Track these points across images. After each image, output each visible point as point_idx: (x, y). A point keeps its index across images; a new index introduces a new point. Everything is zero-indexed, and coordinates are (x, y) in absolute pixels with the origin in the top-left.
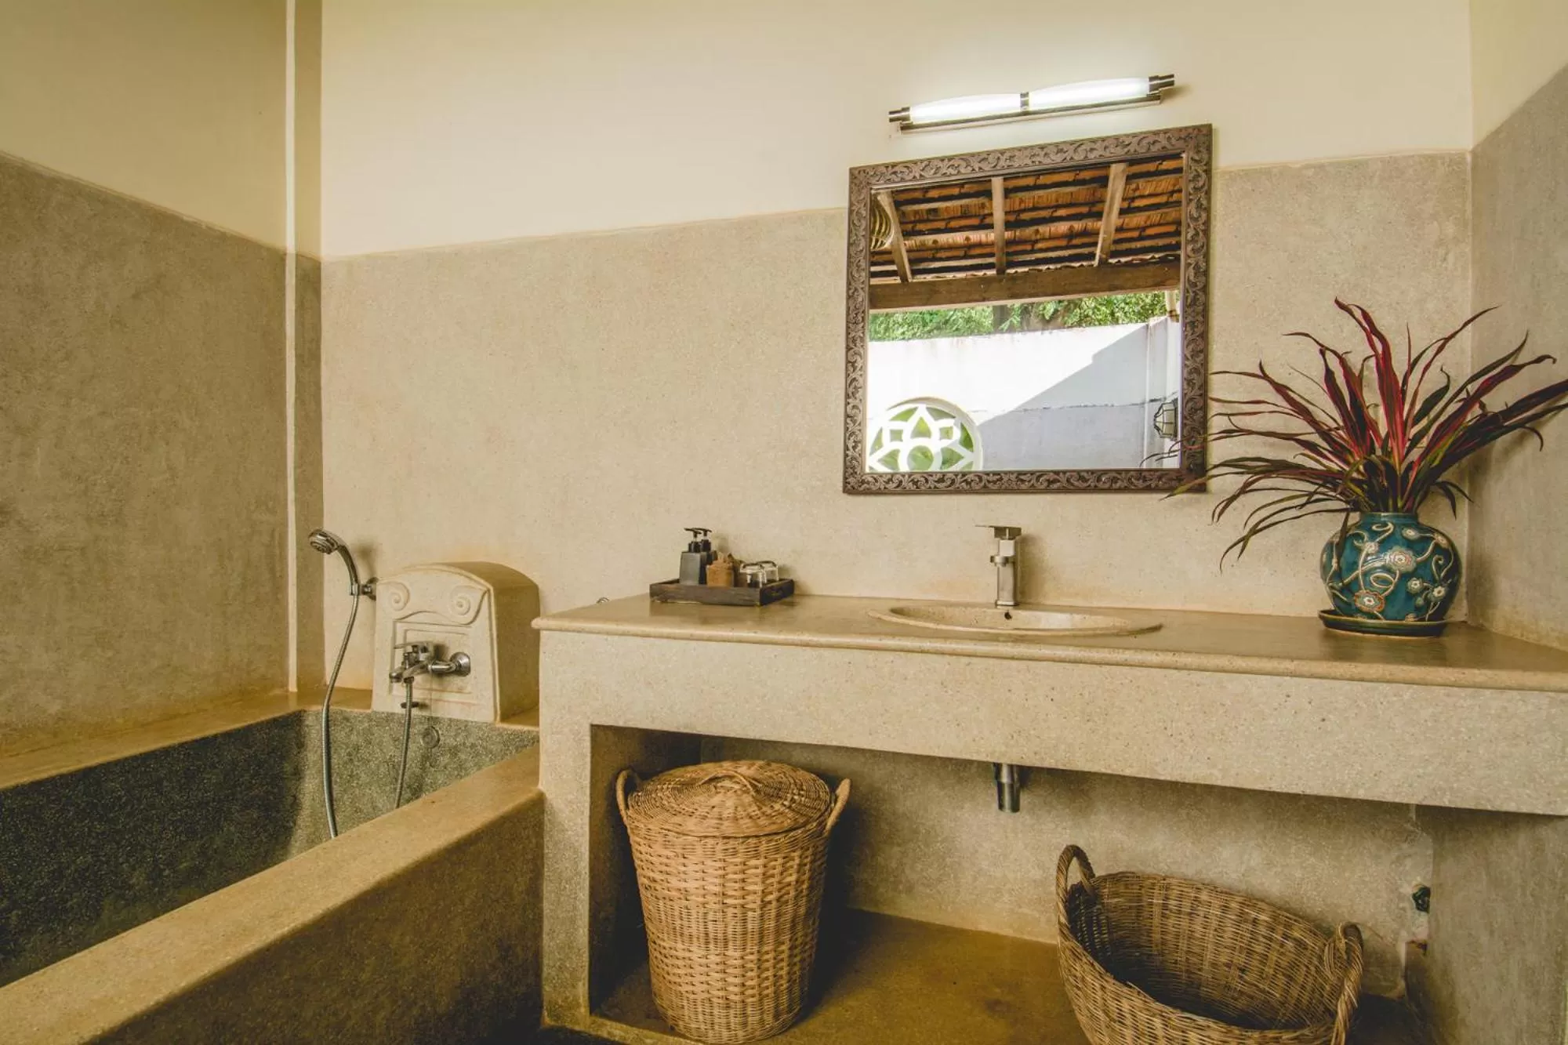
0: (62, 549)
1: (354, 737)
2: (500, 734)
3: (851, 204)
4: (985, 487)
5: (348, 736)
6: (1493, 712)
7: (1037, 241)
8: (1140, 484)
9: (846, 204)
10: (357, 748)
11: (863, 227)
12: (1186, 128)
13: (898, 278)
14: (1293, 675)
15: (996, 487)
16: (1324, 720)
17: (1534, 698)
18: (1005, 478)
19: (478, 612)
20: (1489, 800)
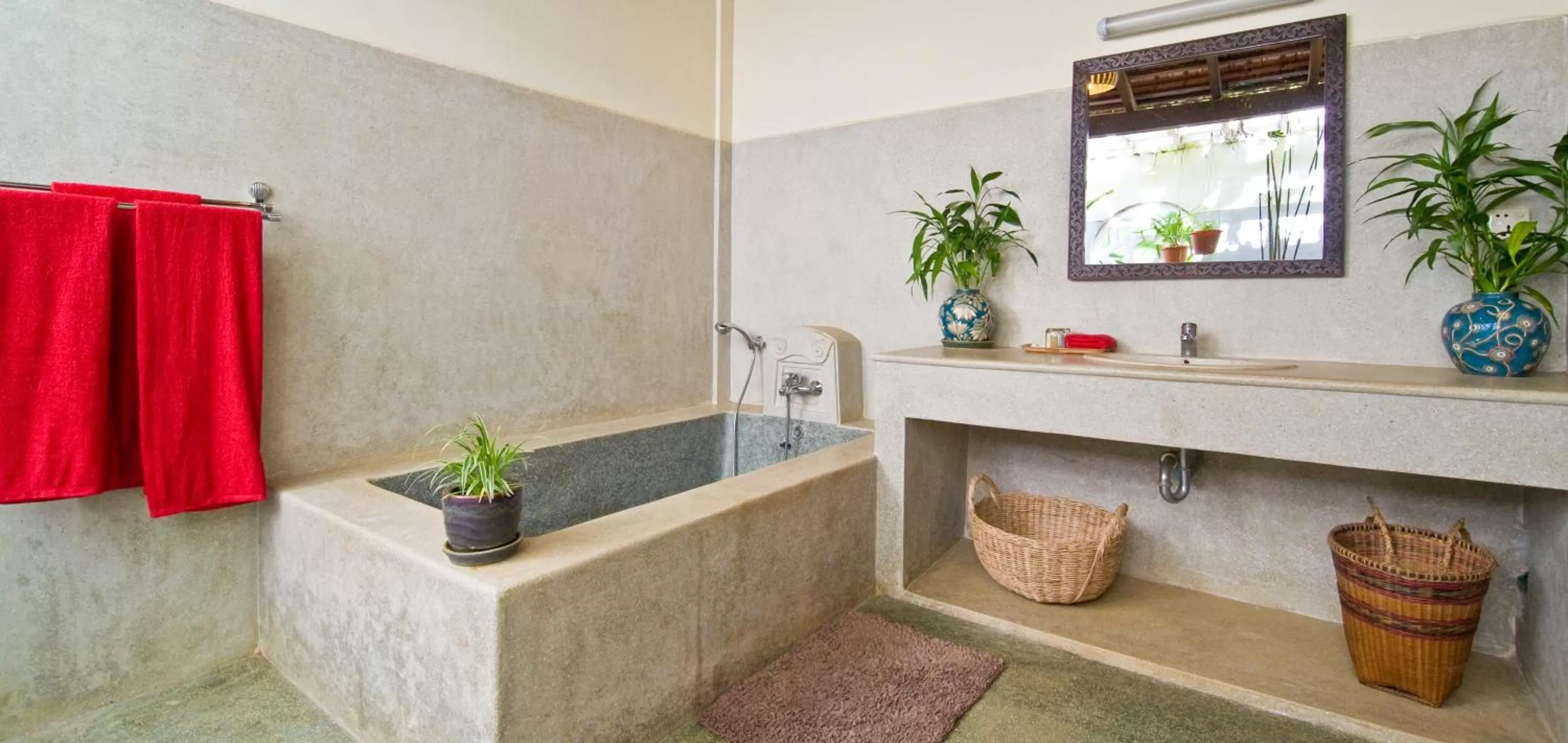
0: (618, 314)
1: (753, 431)
2: (842, 432)
3: (1075, 86)
4: (1172, 273)
5: (749, 430)
6: (1518, 418)
7: (1250, 70)
8: (1292, 271)
9: (1071, 85)
10: (755, 437)
11: (1083, 100)
12: (1325, 18)
13: (1124, 108)
14: (1370, 392)
15: (1181, 274)
16: (1392, 422)
17: (1550, 410)
18: (1189, 267)
19: (828, 356)
20: (1515, 478)
